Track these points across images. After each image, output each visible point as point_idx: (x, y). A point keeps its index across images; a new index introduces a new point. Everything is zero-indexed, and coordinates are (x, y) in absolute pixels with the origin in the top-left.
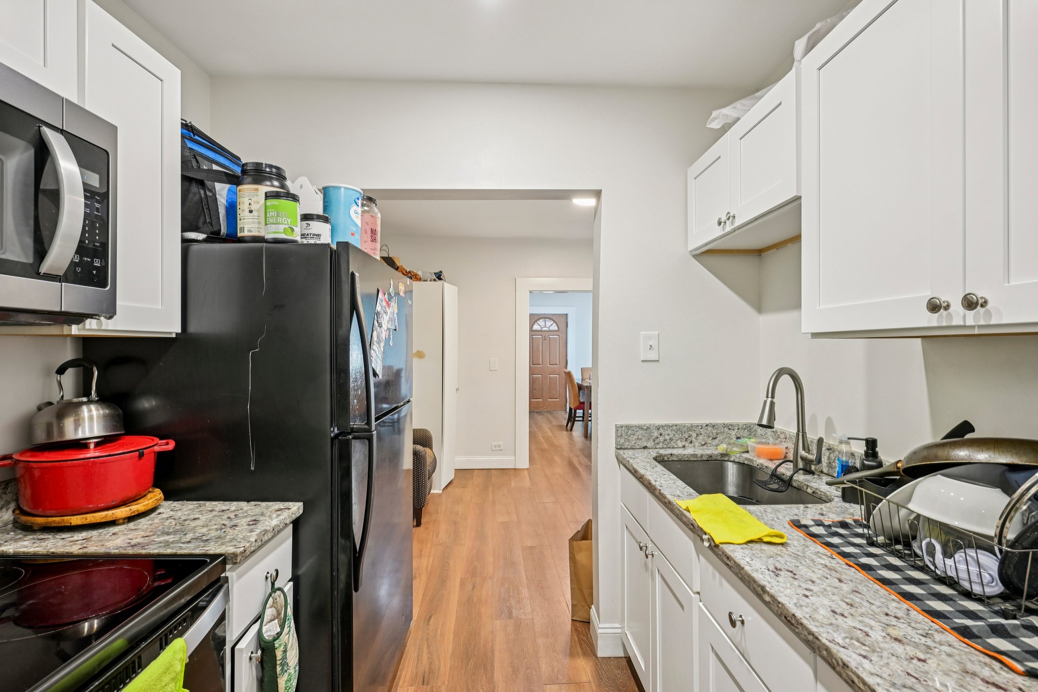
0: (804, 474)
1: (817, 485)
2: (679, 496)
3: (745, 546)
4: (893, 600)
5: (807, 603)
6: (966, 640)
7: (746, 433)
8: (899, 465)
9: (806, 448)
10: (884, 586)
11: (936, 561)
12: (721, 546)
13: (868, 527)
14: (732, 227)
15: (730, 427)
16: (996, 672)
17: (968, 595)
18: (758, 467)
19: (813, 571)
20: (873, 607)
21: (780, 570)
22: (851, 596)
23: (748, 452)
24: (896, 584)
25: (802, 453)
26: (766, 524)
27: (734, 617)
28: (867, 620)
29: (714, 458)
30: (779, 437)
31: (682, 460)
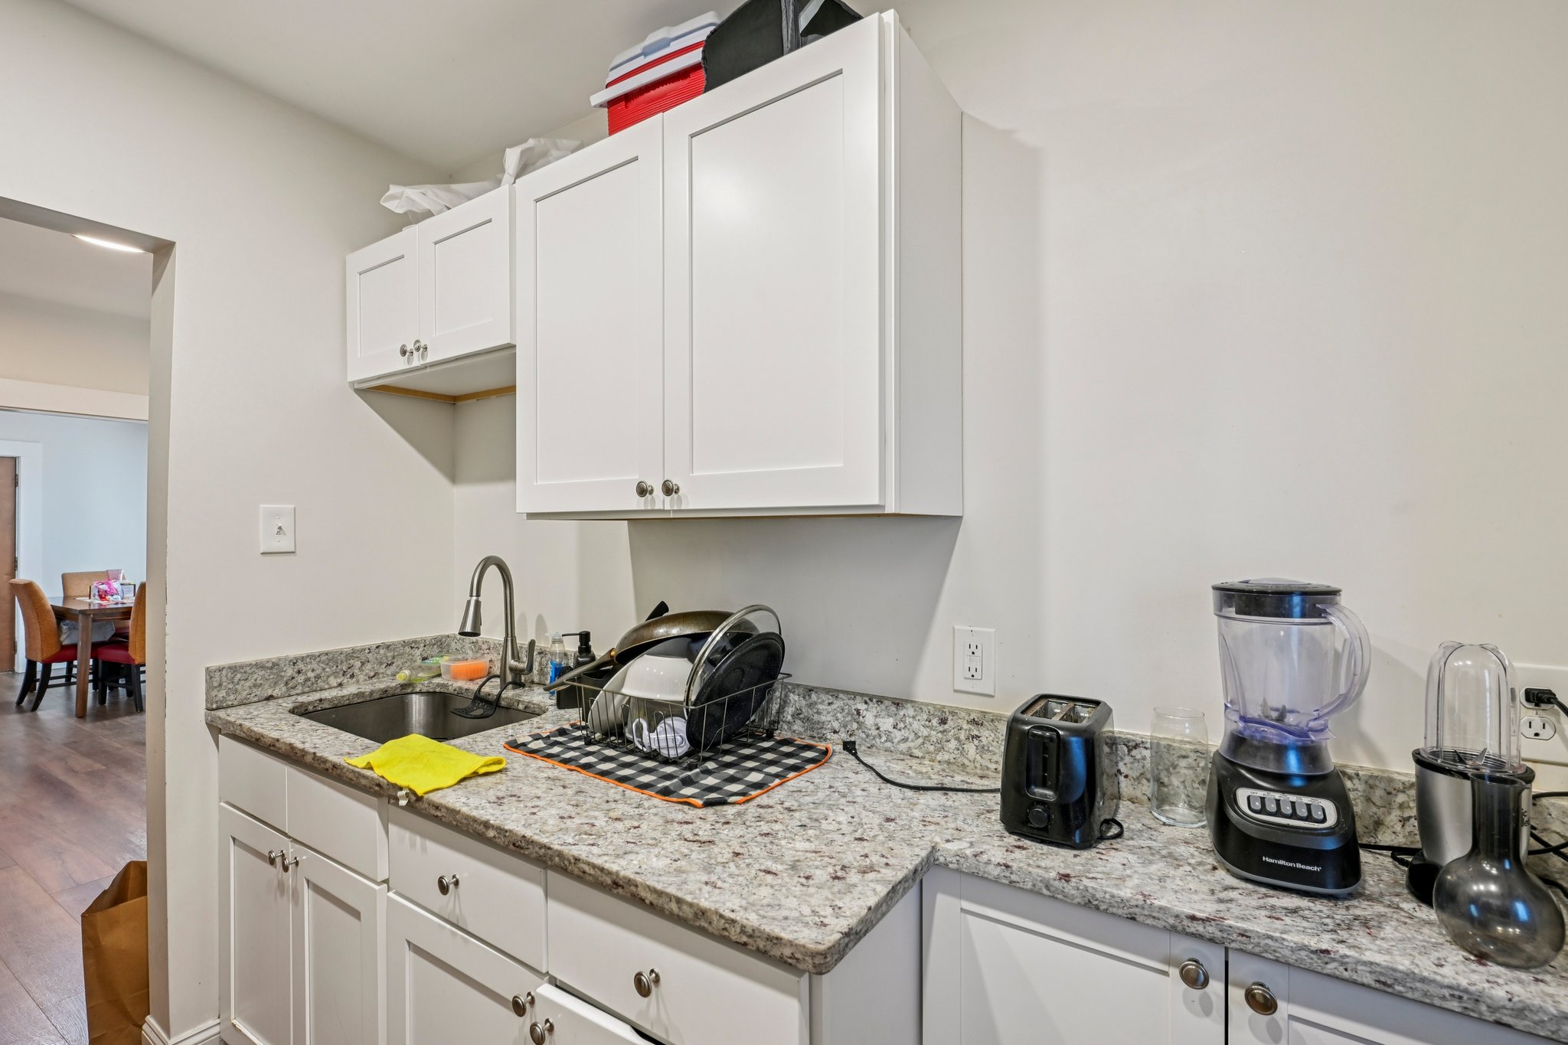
0: (514, 689)
1: (529, 697)
2: (349, 754)
3: (457, 786)
4: (612, 787)
5: (536, 820)
6: (667, 798)
7: (436, 649)
8: (613, 653)
9: (516, 656)
10: (603, 778)
11: (644, 741)
12: (426, 796)
13: (585, 728)
14: (422, 362)
15: (412, 644)
16: (686, 814)
17: (667, 762)
18: (456, 692)
19: (538, 788)
20: (596, 799)
21: (503, 798)
22: (576, 797)
23: (439, 675)
24: (613, 773)
25: (511, 662)
26: (478, 754)
27: (446, 881)
28: (592, 813)
29: (391, 693)
30: (481, 649)
31: (339, 705)
